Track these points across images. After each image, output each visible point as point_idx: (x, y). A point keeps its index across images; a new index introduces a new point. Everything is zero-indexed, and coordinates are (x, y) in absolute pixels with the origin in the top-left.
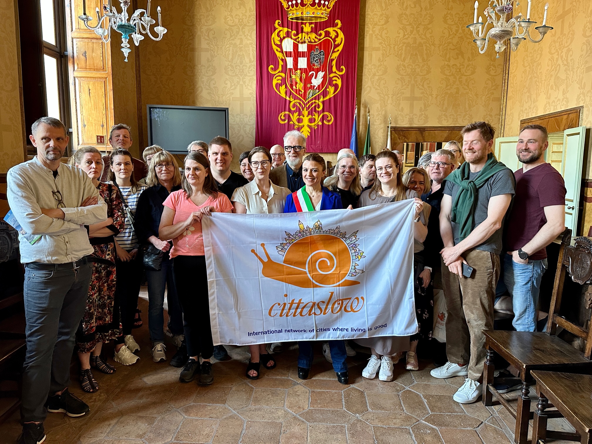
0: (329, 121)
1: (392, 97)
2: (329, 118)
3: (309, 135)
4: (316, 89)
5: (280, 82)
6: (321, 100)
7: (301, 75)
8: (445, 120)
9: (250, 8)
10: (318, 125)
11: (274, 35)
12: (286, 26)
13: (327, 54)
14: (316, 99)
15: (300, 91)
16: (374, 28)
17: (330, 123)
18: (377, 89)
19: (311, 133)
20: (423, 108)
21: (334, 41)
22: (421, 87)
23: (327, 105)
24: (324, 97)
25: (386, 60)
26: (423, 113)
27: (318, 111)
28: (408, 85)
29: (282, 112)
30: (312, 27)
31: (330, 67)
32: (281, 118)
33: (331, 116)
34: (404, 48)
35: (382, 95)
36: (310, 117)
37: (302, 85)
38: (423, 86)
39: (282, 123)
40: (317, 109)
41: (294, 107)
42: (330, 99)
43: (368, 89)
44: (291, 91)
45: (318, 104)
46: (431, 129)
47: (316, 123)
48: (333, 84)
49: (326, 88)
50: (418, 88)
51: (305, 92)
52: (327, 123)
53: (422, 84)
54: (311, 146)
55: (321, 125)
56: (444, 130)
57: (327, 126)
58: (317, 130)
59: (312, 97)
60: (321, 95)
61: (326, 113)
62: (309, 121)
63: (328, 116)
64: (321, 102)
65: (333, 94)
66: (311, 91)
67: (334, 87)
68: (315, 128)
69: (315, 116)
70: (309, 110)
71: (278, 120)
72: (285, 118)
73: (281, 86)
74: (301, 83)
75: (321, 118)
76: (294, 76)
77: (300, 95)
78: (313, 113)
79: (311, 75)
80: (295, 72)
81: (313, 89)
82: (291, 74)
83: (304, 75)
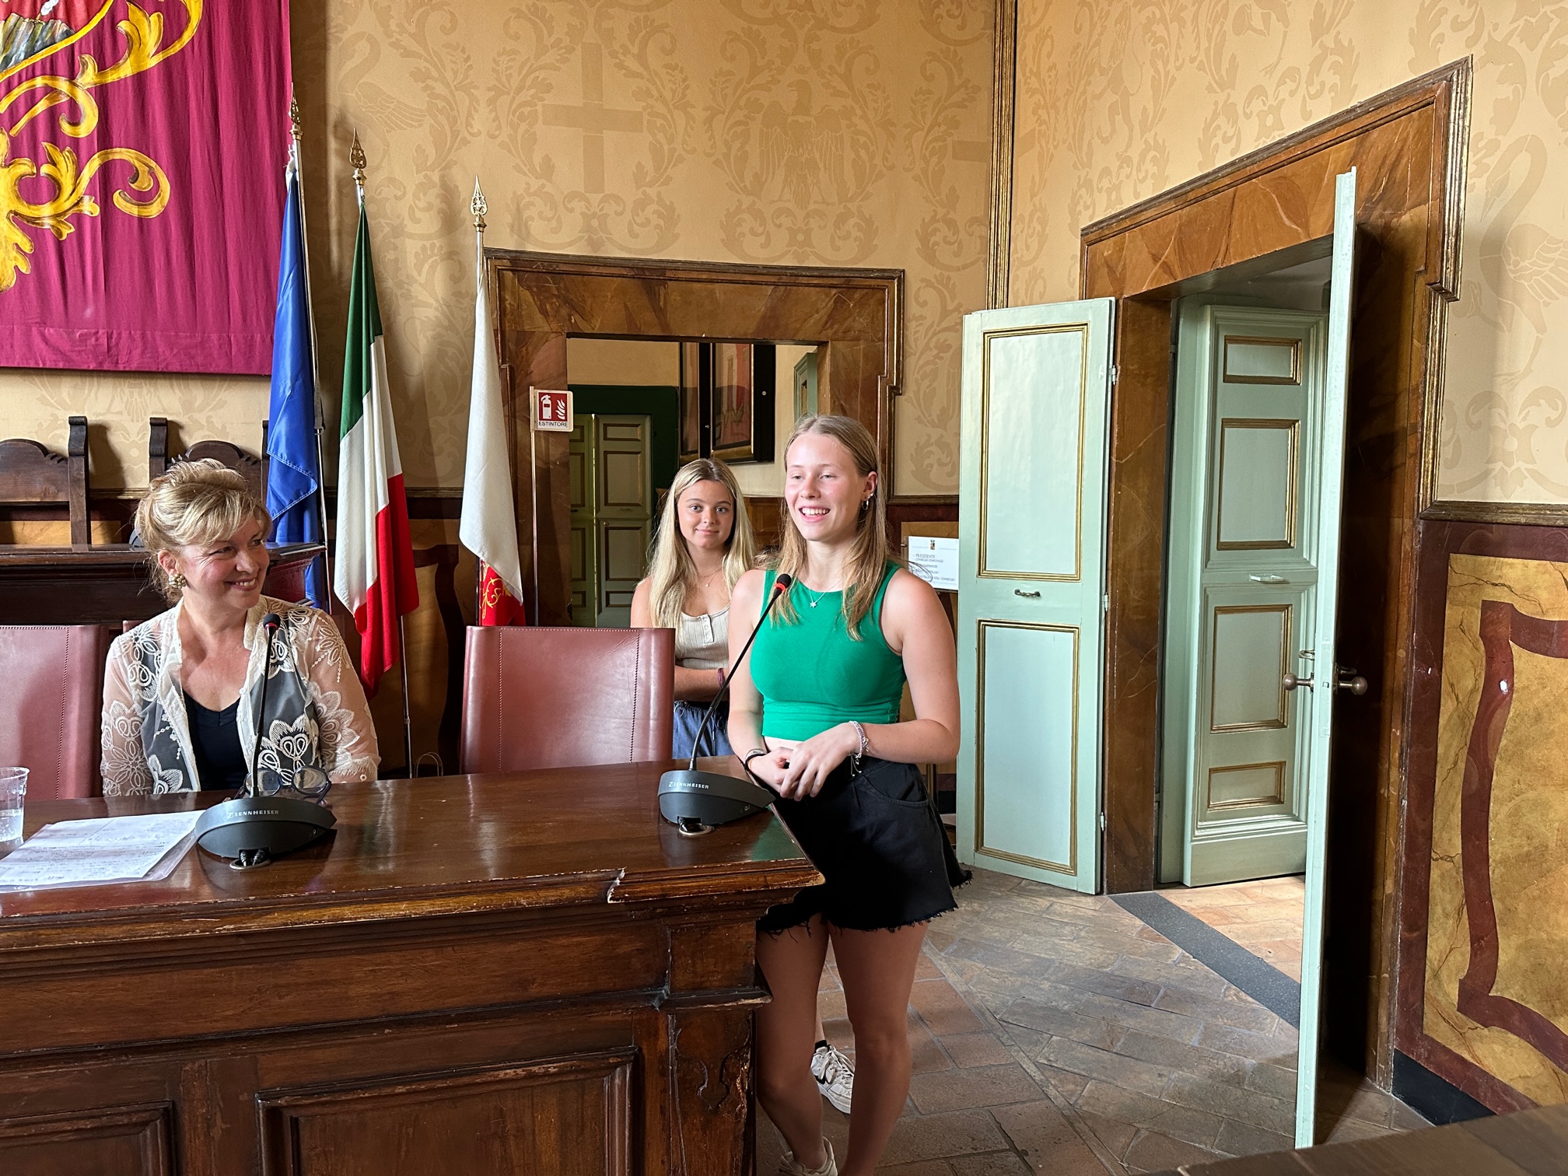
0: (143, 198)
1: (491, 102)
2: (144, 184)
3: (25, 268)
4: (54, 14)
6: (89, 77)
8: (754, 234)
10: (78, 219)
14: (54, 73)
17: (154, 210)
18: (407, 54)
19: (35, 259)
20: (649, 166)
22: (633, 64)
23: (124, 107)
24: (102, 67)
26: (652, 192)
27: (75, 142)
28: (571, 50)
33: (152, 174)
35: (440, 88)
36: (24, 167)
40: (66, 128)
42: (140, 78)
43: (363, 48)
45: (73, 104)
46: (694, 275)
47: (65, 202)
49: (113, 18)
52: (134, 211)
53: (635, 50)
54: (43, 335)
55: (93, 219)
56: (752, 283)
57: (136, 223)
58: (75, 241)
59: (25, 58)
60: (81, 53)
61: (121, 154)
62: (20, 190)
63: (137, 170)
64: (88, 90)
65: (157, 52)
66: (24, 26)
67: (159, 16)
68: (61, 235)
69: (54, 164)
70: (13, 132)
75: (93, 180)
78: (44, 150)
81: (33, 16)
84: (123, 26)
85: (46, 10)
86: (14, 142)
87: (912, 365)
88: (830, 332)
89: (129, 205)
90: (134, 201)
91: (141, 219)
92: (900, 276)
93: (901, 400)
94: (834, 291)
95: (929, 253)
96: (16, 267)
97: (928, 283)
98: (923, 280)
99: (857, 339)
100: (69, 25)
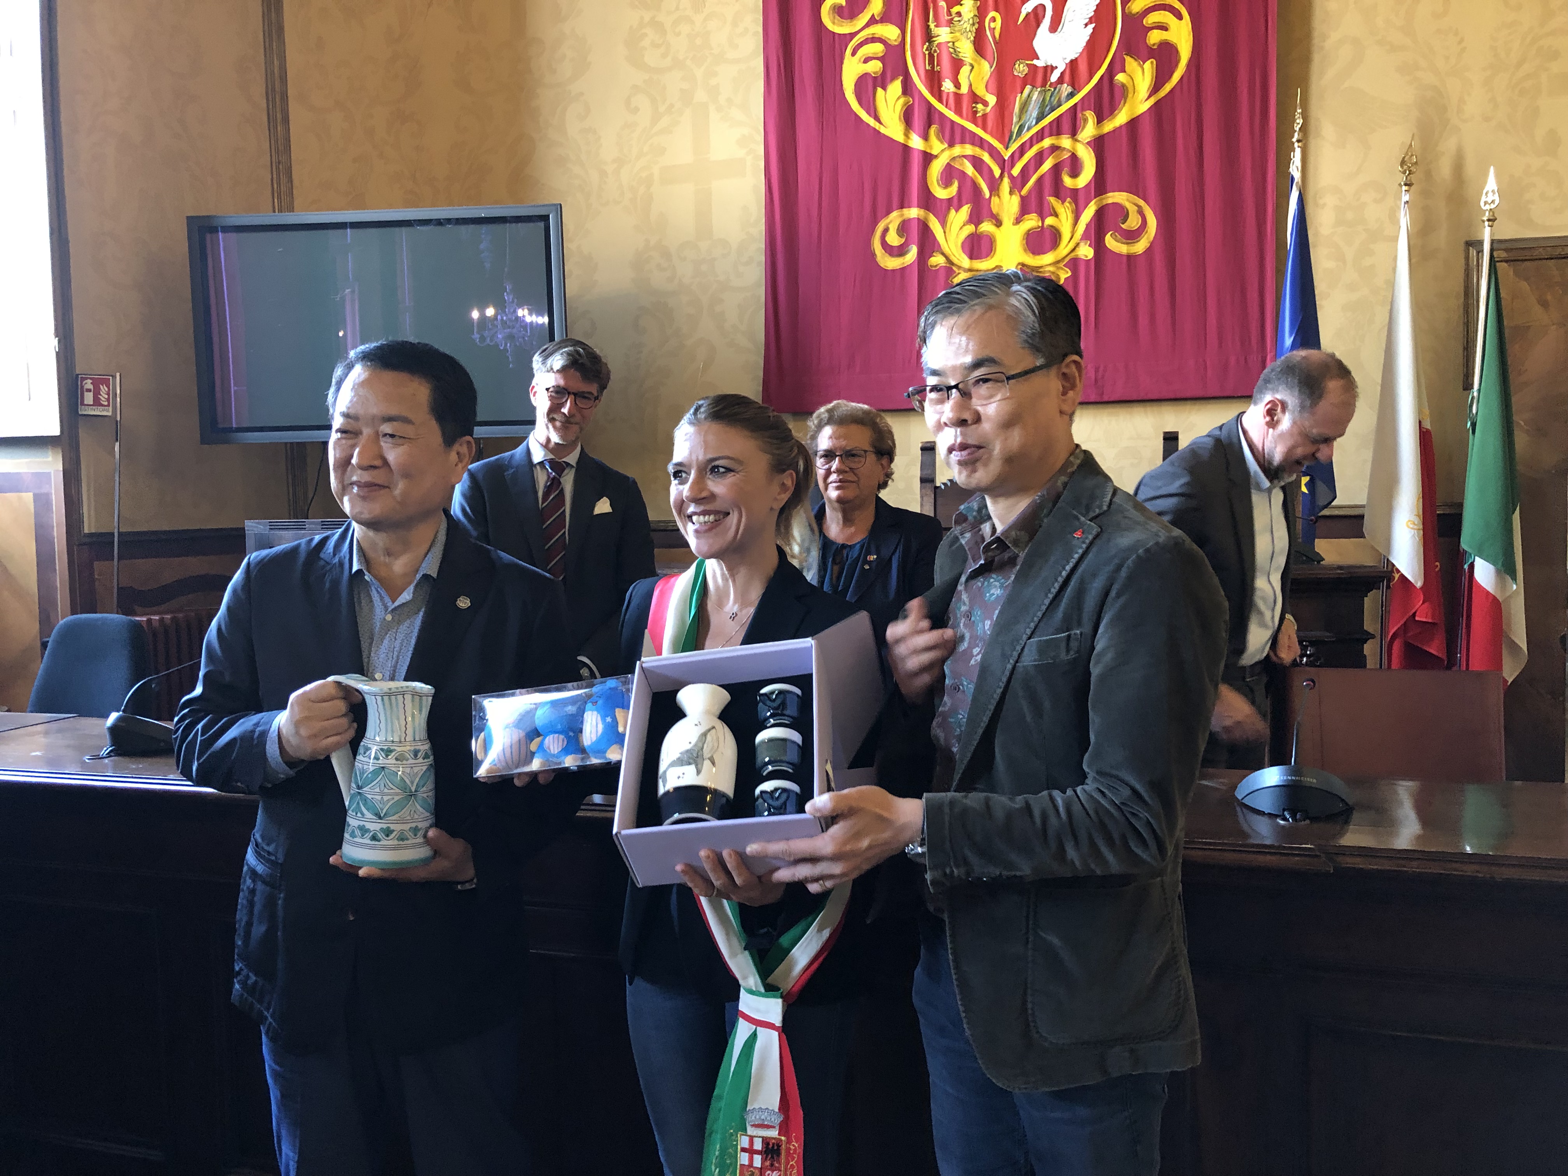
0: (1132, 236)
1: (1487, 82)
2: (1133, 222)
4: (1061, 80)
5: (875, 67)
6: (1089, 131)
7: (981, 24)
10: (1074, 263)
14: (1059, 133)
15: (975, 98)
17: (1140, 246)
18: (1395, 48)
23: (1119, 156)
24: (1100, 120)
27: (1075, 193)
29: (888, 213)
32: (884, 244)
33: (1141, 213)
35: (1428, 78)
36: (1032, 222)
37: (986, 69)
39: (891, 263)
40: (1068, 181)
41: (946, 181)
42: (1133, 124)
43: (1346, 53)
44: (930, 106)
45: (1074, 157)
47: (1063, 249)
48: (1149, 48)
49: (1111, 72)
51: (1003, 106)
52: (1123, 249)
55: (1088, 261)
57: (1125, 260)
59: (1037, 123)
60: (1083, 110)
61: (1116, 197)
62: (1027, 243)
63: (1128, 210)
64: (1088, 143)
65: (1149, 97)
66: (1035, 97)
67: (1152, 63)
68: (1059, 279)
69: (1056, 215)
70: (1024, 192)
71: (873, 255)
72: (903, 240)
73: (884, 88)
74: (983, 61)
75: (1088, 226)
76: (948, 29)
77: (980, 122)
78: (1049, 203)
79: (1032, 16)
80: (949, 14)
81: (1044, 85)
82: (932, 25)
83: (994, 19)
84: (1120, 77)
85: (1054, 77)
86: (1024, 201)
89: (1119, 244)
90: (1124, 241)
91: (1130, 257)
100: (1073, 86)
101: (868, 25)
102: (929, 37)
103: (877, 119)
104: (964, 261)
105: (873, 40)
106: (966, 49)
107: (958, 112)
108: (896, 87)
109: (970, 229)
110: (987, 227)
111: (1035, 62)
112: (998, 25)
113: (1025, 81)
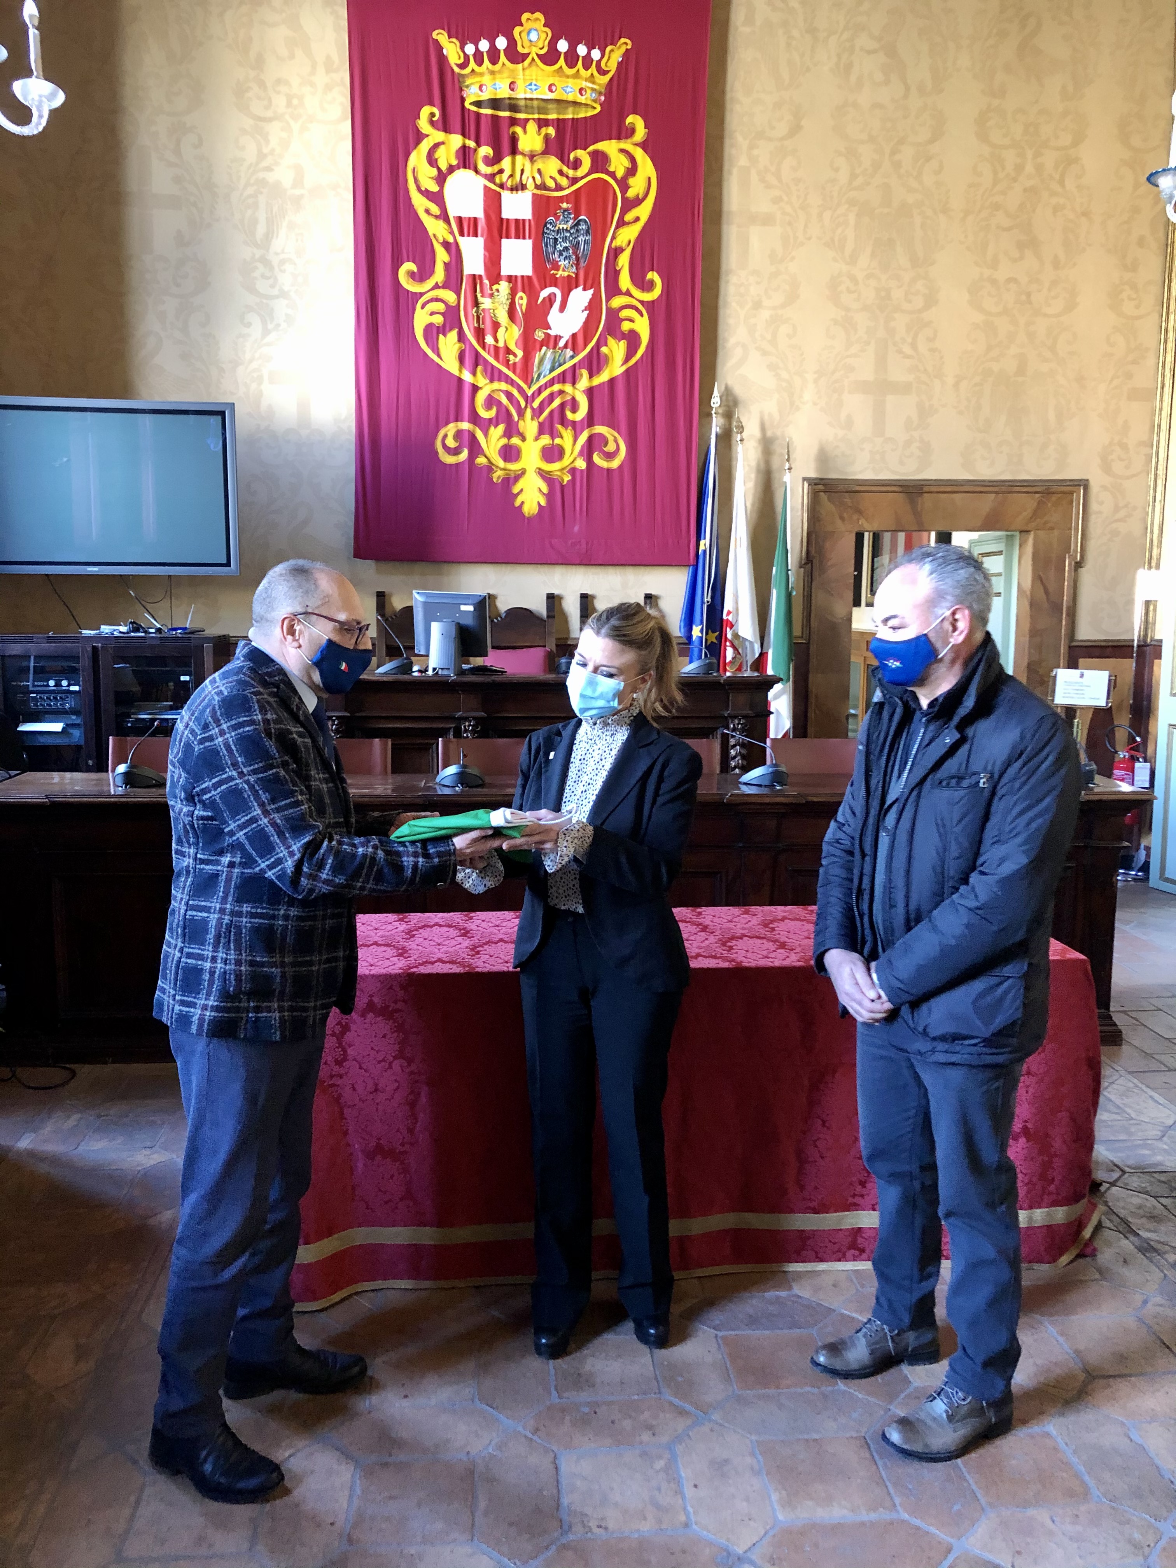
0: (610, 456)
1: (816, 381)
2: (611, 447)
3: (543, 503)
4: (566, 346)
5: (438, 320)
6: (584, 382)
7: (513, 299)
8: (983, 458)
9: (328, 58)
10: (573, 471)
11: (417, 159)
12: (458, 125)
13: (599, 231)
14: (564, 382)
16: (751, 147)
17: (615, 464)
18: (765, 353)
19: (549, 496)
20: (915, 417)
21: (624, 185)
22: (908, 350)
23: (603, 400)
24: (591, 376)
25: (793, 259)
26: (916, 434)
27: (574, 424)
28: (867, 343)
29: (447, 423)
30: (547, 138)
31: (611, 273)
32: (444, 446)
33: (616, 441)
34: (852, 218)
35: (784, 375)
36: (546, 440)
37: (516, 331)
38: (914, 346)
39: (449, 459)
40: (570, 415)
41: (488, 406)
42: (612, 381)
43: (738, 353)
46: (942, 489)
47: (566, 461)
48: (623, 333)
49: (598, 346)
50: (900, 352)
51: (527, 359)
52: (604, 464)
53: (910, 340)
54: (550, 543)
55: (582, 471)
56: (981, 492)
57: (605, 473)
58: (571, 486)
59: (549, 373)
60: (580, 368)
61: (601, 429)
62: (543, 455)
63: (608, 439)
64: (584, 391)
65: (622, 365)
66: (549, 355)
67: (624, 342)
68: (563, 480)
69: (562, 437)
70: (541, 419)
71: (437, 453)
72: (457, 444)
73: (445, 335)
74: (514, 326)
75: (583, 446)
76: (489, 300)
77: (511, 367)
78: (557, 430)
79: (547, 300)
80: (491, 289)
81: (555, 348)
82: (479, 295)
83: (521, 298)
84: (604, 349)
85: (562, 343)
86: (541, 426)
87: (1093, 545)
88: (1034, 524)
89: (602, 461)
90: (605, 459)
91: (608, 470)
92: (1084, 484)
93: (1082, 571)
94: (1037, 495)
95: (1107, 468)
96: (539, 502)
97: (1104, 488)
98: (1102, 486)
99: (1052, 529)
100: (574, 351)
101: (432, 289)
102: (476, 304)
103: (439, 356)
104: (501, 463)
105: (437, 300)
106: (502, 317)
107: (497, 358)
108: (453, 335)
109: (504, 441)
110: (515, 441)
111: (549, 331)
112: (524, 302)
113: (542, 344)
